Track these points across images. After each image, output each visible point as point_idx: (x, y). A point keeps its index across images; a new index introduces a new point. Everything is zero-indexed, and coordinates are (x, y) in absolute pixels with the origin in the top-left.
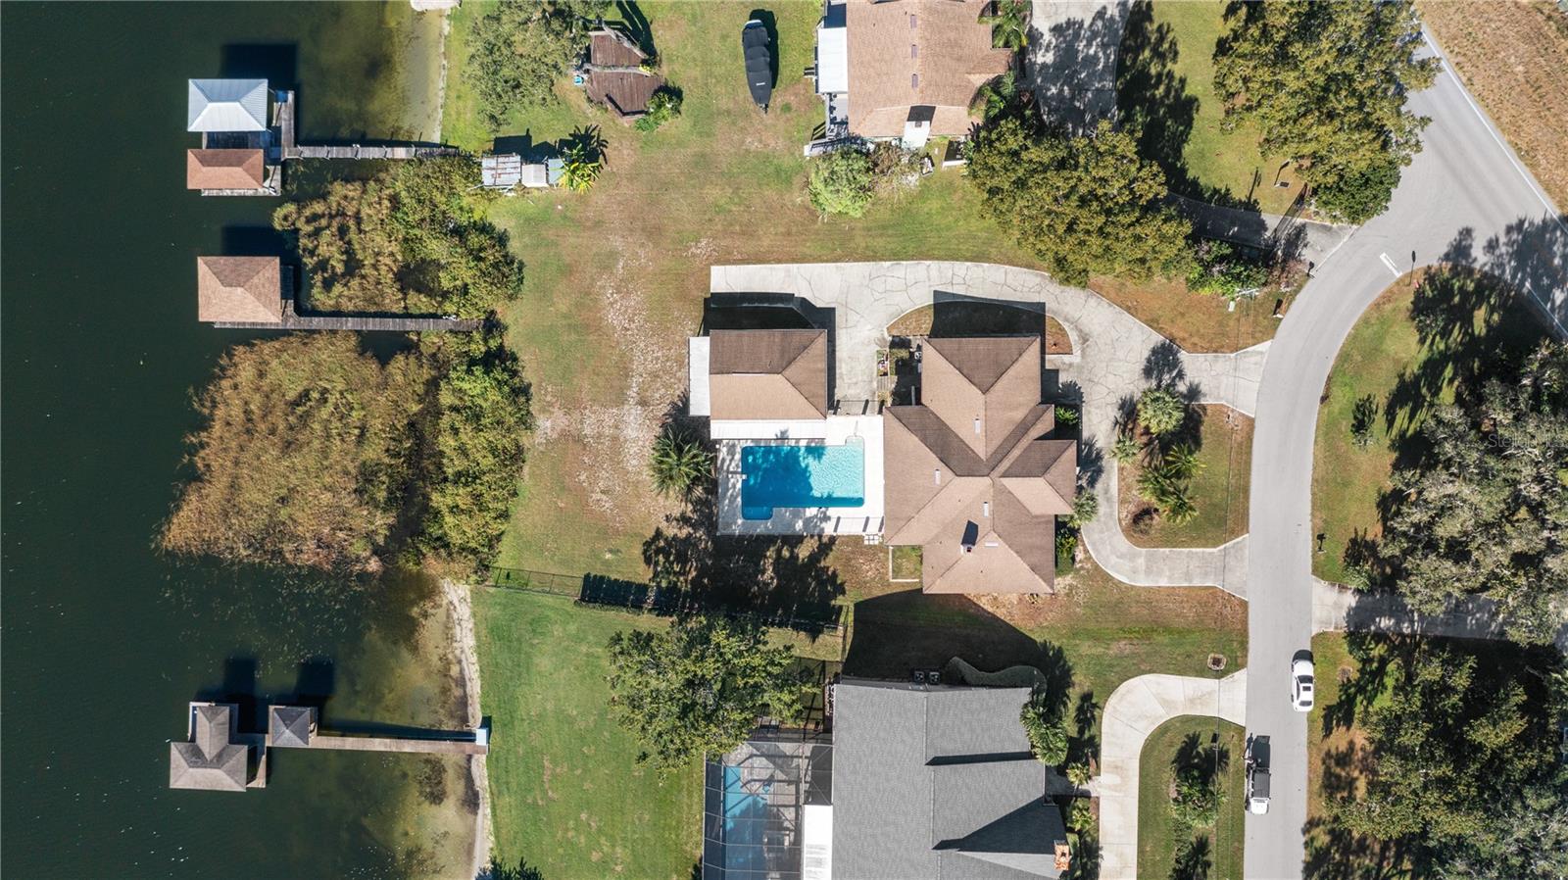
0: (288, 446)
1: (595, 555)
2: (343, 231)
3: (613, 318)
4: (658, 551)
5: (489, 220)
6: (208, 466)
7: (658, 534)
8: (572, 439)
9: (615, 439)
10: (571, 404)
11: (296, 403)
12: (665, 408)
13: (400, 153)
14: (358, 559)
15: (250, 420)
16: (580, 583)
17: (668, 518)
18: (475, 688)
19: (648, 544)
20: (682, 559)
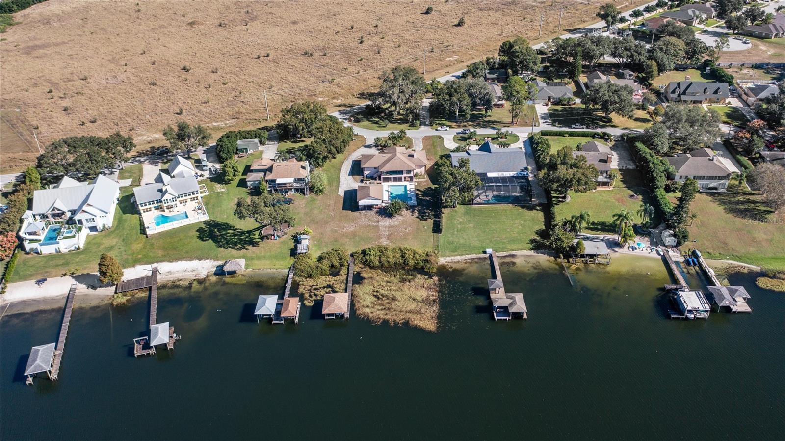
0: (394, 299)
1: (425, 231)
2: (316, 289)
3: (352, 229)
4: (423, 217)
5: (317, 257)
6: (402, 319)
7: (417, 217)
8: (388, 238)
9: (389, 227)
10: (379, 237)
11: (378, 298)
12: (380, 217)
13: (291, 276)
14: (434, 282)
15: (385, 309)
16: (435, 234)
17: (412, 215)
18: (474, 256)
19: (421, 220)
20: (425, 213)
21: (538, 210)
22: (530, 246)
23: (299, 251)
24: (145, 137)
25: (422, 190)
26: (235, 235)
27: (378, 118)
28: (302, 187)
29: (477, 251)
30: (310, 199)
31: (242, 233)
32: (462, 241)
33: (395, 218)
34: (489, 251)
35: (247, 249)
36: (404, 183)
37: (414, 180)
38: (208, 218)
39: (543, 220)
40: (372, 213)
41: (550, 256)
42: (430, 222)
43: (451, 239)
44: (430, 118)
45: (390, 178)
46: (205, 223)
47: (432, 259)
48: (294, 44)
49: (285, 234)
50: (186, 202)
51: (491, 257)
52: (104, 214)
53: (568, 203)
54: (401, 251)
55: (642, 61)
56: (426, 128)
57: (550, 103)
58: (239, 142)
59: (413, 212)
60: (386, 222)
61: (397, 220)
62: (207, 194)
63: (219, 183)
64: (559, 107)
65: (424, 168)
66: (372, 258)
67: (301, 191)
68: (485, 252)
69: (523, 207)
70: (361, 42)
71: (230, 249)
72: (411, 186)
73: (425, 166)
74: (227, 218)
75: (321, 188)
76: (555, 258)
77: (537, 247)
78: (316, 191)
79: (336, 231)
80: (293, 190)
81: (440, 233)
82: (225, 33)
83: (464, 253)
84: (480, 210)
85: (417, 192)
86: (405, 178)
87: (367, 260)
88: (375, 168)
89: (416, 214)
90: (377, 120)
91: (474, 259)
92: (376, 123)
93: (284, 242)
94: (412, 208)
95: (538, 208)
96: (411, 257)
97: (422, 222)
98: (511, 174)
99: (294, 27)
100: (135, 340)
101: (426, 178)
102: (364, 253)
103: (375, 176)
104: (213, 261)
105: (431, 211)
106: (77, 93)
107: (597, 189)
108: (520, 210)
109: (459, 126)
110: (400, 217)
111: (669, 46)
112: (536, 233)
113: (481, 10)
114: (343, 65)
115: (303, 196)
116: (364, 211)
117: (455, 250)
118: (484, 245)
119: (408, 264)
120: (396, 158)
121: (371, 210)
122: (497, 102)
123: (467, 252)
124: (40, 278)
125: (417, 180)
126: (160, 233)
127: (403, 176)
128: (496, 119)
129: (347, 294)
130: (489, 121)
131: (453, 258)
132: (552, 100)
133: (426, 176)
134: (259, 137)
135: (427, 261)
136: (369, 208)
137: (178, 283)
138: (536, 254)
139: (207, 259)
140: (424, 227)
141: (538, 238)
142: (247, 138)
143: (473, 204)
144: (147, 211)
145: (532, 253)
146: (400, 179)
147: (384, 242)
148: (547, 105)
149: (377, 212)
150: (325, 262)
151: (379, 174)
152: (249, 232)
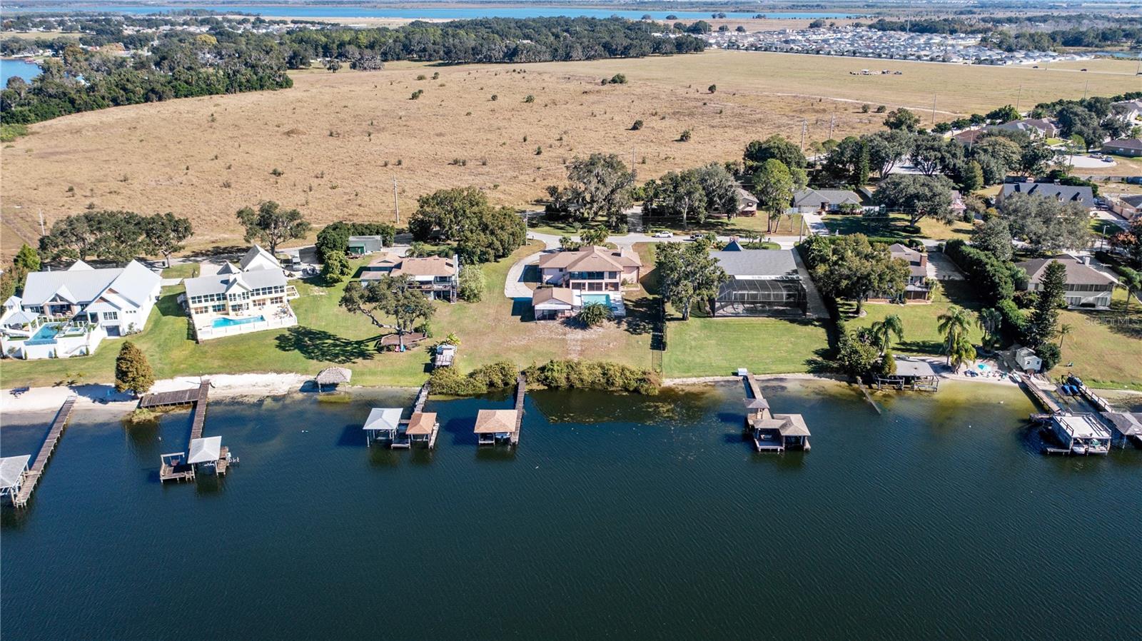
1: (640, 347)
3: (524, 342)
4: (635, 330)
5: (468, 372)
7: (626, 330)
8: (582, 353)
9: (582, 341)
12: (567, 329)
13: (424, 393)
16: (655, 351)
17: (618, 328)
18: (718, 378)
19: (632, 334)
20: (638, 325)
21: (815, 326)
22: (807, 368)
23: (438, 363)
24: (208, 237)
25: (634, 300)
26: (335, 345)
27: (563, 223)
28: (447, 289)
29: (723, 372)
30: (458, 307)
31: (348, 343)
32: (698, 360)
33: (592, 331)
34: (743, 371)
35: (354, 363)
36: (604, 292)
37: (621, 288)
38: (296, 324)
39: (826, 338)
40: (555, 324)
41: (840, 381)
42: (647, 338)
43: (681, 357)
44: (643, 224)
45: (584, 284)
46: (289, 329)
47: (653, 377)
48: (439, 153)
49: (416, 345)
50: (264, 304)
51: (746, 379)
52: (134, 308)
53: (863, 319)
54: (603, 368)
55: (958, 165)
56: (638, 235)
57: (824, 213)
58: (351, 238)
59: (619, 323)
60: (579, 334)
61: (594, 332)
62: (297, 296)
63: (316, 285)
64: (838, 217)
65: (635, 272)
66: (556, 374)
67: (444, 296)
68: (736, 374)
69: (792, 321)
70: (539, 153)
71: (327, 362)
72: (616, 296)
73: (638, 268)
74: (326, 325)
75: (476, 292)
76: (850, 383)
77: (818, 370)
78: (468, 297)
79: (498, 344)
80: (432, 293)
81: (664, 350)
82: (338, 143)
83: (702, 374)
84: (726, 324)
85: (625, 302)
86: (607, 285)
87: (547, 378)
88: (561, 270)
89: (624, 326)
90: (563, 225)
91: (718, 382)
92: (561, 228)
93: (415, 356)
94: (619, 319)
95: (817, 323)
96: (618, 375)
97: (634, 336)
98: (773, 277)
99: (438, 139)
100: (162, 456)
101: (640, 287)
102: (543, 369)
103: (560, 282)
104: (299, 375)
105: (648, 323)
106: (110, 193)
107: (907, 304)
108: (788, 325)
109: (687, 234)
110: (600, 329)
111: (997, 147)
112: (816, 352)
113: (713, 127)
114: (511, 174)
115: (446, 303)
116: (542, 321)
117: (688, 370)
118: (734, 365)
119: (613, 384)
120: (593, 255)
121: (555, 319)
122: (744, 208)
123: (707, 373)
124: (18, 385)
125: (625, 289)
126: (218, 339)
127: (604, 282)
128: (742, 227)
129: (516, 411)
130: (733, 230)
131: (685, 380)
132: (827, 209)
133: (639, 285)
134: (382, 234)
135: (643, 380)
136: (552, 315)
137: (240, 400)
138: (816, 378)
139: (291, 372)
140: (638, 342)
141: (820, 359)
142: (363, 234)
143: (714, 316)
144: (202, 312)
145: (811, 376)
146: (599, 287)
147: (574, 358)
148: (820, 213)
149: (563, 323)
150: (480, 377)
151: (567, 277)
152: (359, 343)
